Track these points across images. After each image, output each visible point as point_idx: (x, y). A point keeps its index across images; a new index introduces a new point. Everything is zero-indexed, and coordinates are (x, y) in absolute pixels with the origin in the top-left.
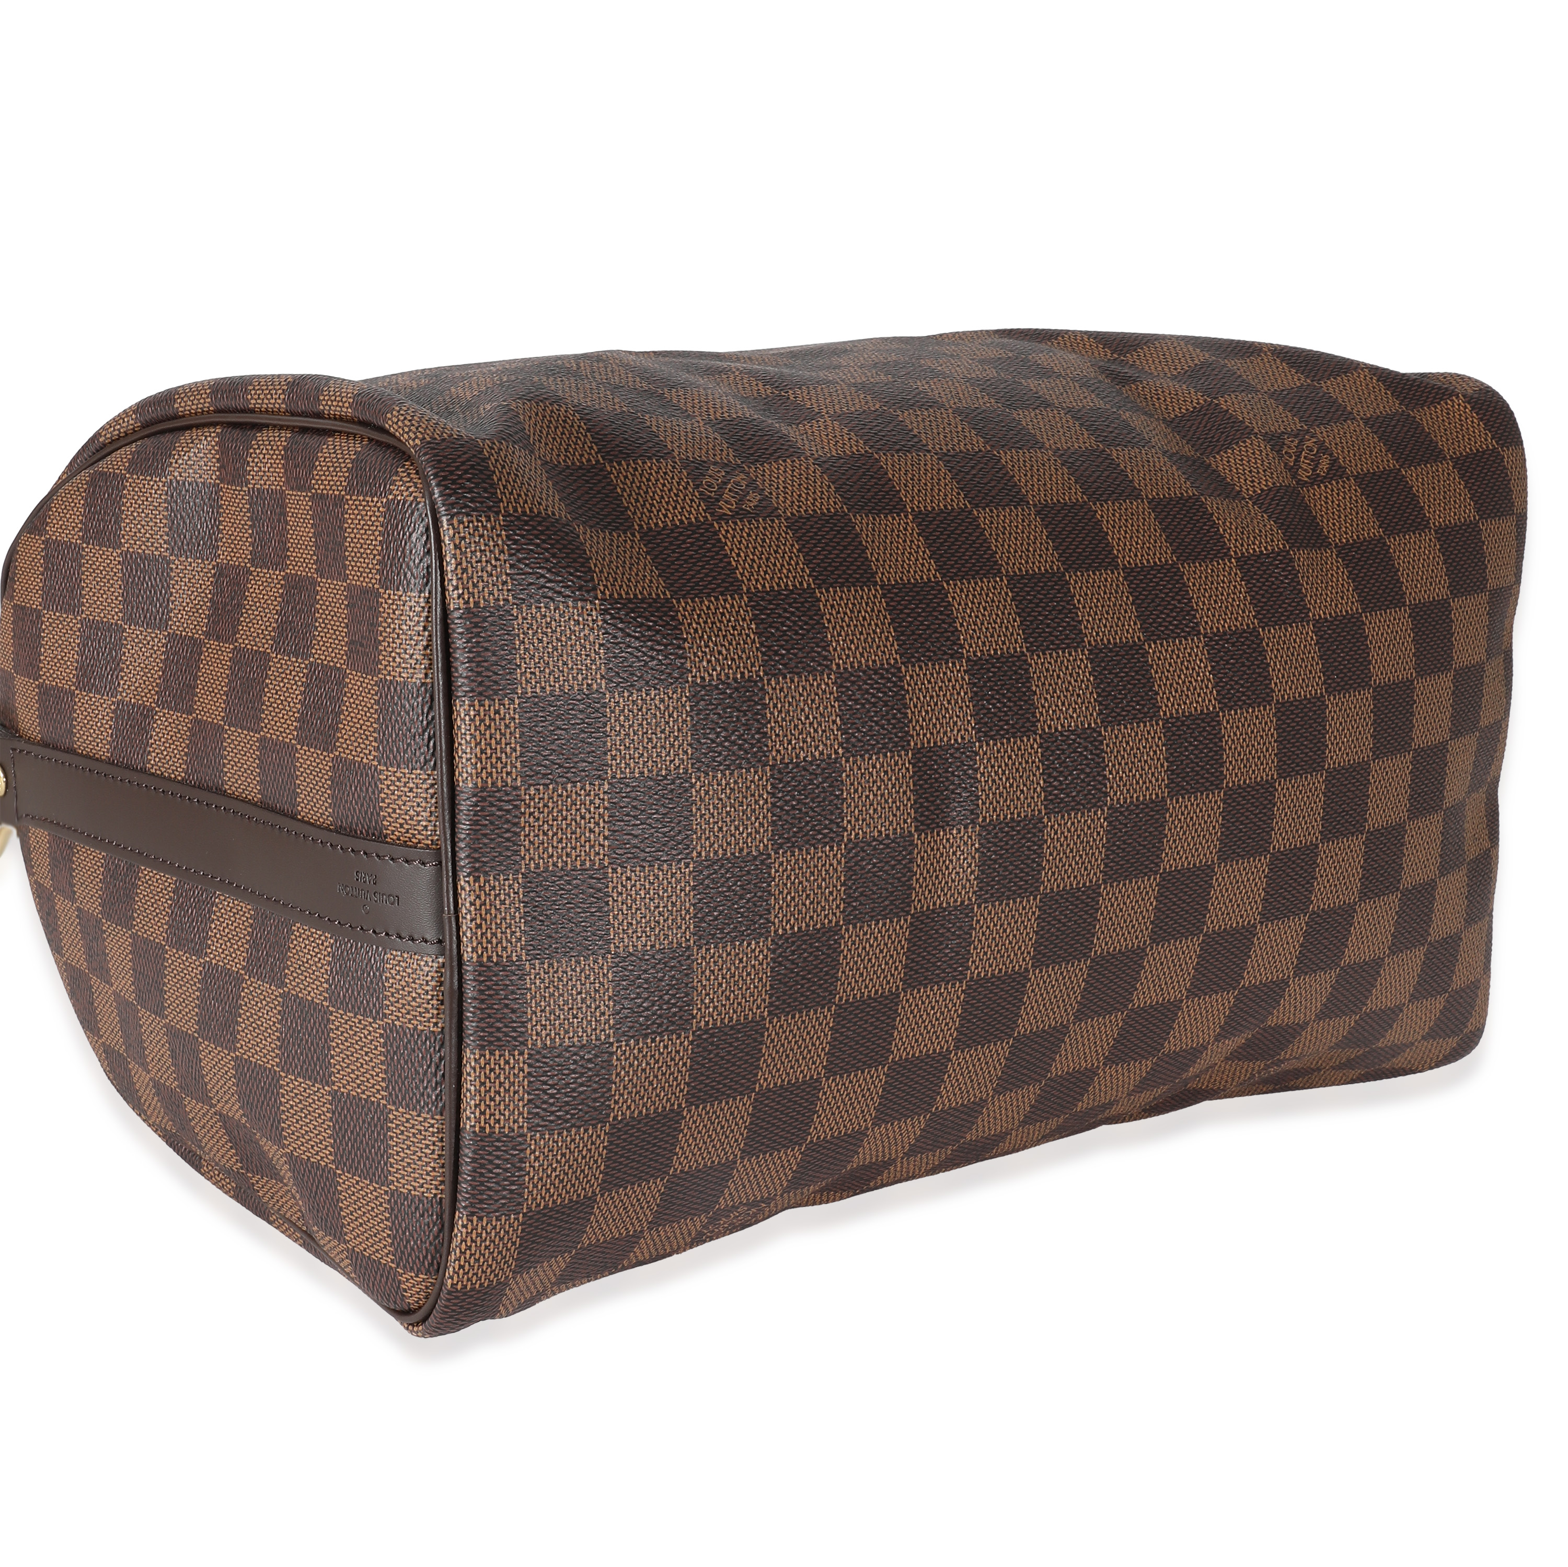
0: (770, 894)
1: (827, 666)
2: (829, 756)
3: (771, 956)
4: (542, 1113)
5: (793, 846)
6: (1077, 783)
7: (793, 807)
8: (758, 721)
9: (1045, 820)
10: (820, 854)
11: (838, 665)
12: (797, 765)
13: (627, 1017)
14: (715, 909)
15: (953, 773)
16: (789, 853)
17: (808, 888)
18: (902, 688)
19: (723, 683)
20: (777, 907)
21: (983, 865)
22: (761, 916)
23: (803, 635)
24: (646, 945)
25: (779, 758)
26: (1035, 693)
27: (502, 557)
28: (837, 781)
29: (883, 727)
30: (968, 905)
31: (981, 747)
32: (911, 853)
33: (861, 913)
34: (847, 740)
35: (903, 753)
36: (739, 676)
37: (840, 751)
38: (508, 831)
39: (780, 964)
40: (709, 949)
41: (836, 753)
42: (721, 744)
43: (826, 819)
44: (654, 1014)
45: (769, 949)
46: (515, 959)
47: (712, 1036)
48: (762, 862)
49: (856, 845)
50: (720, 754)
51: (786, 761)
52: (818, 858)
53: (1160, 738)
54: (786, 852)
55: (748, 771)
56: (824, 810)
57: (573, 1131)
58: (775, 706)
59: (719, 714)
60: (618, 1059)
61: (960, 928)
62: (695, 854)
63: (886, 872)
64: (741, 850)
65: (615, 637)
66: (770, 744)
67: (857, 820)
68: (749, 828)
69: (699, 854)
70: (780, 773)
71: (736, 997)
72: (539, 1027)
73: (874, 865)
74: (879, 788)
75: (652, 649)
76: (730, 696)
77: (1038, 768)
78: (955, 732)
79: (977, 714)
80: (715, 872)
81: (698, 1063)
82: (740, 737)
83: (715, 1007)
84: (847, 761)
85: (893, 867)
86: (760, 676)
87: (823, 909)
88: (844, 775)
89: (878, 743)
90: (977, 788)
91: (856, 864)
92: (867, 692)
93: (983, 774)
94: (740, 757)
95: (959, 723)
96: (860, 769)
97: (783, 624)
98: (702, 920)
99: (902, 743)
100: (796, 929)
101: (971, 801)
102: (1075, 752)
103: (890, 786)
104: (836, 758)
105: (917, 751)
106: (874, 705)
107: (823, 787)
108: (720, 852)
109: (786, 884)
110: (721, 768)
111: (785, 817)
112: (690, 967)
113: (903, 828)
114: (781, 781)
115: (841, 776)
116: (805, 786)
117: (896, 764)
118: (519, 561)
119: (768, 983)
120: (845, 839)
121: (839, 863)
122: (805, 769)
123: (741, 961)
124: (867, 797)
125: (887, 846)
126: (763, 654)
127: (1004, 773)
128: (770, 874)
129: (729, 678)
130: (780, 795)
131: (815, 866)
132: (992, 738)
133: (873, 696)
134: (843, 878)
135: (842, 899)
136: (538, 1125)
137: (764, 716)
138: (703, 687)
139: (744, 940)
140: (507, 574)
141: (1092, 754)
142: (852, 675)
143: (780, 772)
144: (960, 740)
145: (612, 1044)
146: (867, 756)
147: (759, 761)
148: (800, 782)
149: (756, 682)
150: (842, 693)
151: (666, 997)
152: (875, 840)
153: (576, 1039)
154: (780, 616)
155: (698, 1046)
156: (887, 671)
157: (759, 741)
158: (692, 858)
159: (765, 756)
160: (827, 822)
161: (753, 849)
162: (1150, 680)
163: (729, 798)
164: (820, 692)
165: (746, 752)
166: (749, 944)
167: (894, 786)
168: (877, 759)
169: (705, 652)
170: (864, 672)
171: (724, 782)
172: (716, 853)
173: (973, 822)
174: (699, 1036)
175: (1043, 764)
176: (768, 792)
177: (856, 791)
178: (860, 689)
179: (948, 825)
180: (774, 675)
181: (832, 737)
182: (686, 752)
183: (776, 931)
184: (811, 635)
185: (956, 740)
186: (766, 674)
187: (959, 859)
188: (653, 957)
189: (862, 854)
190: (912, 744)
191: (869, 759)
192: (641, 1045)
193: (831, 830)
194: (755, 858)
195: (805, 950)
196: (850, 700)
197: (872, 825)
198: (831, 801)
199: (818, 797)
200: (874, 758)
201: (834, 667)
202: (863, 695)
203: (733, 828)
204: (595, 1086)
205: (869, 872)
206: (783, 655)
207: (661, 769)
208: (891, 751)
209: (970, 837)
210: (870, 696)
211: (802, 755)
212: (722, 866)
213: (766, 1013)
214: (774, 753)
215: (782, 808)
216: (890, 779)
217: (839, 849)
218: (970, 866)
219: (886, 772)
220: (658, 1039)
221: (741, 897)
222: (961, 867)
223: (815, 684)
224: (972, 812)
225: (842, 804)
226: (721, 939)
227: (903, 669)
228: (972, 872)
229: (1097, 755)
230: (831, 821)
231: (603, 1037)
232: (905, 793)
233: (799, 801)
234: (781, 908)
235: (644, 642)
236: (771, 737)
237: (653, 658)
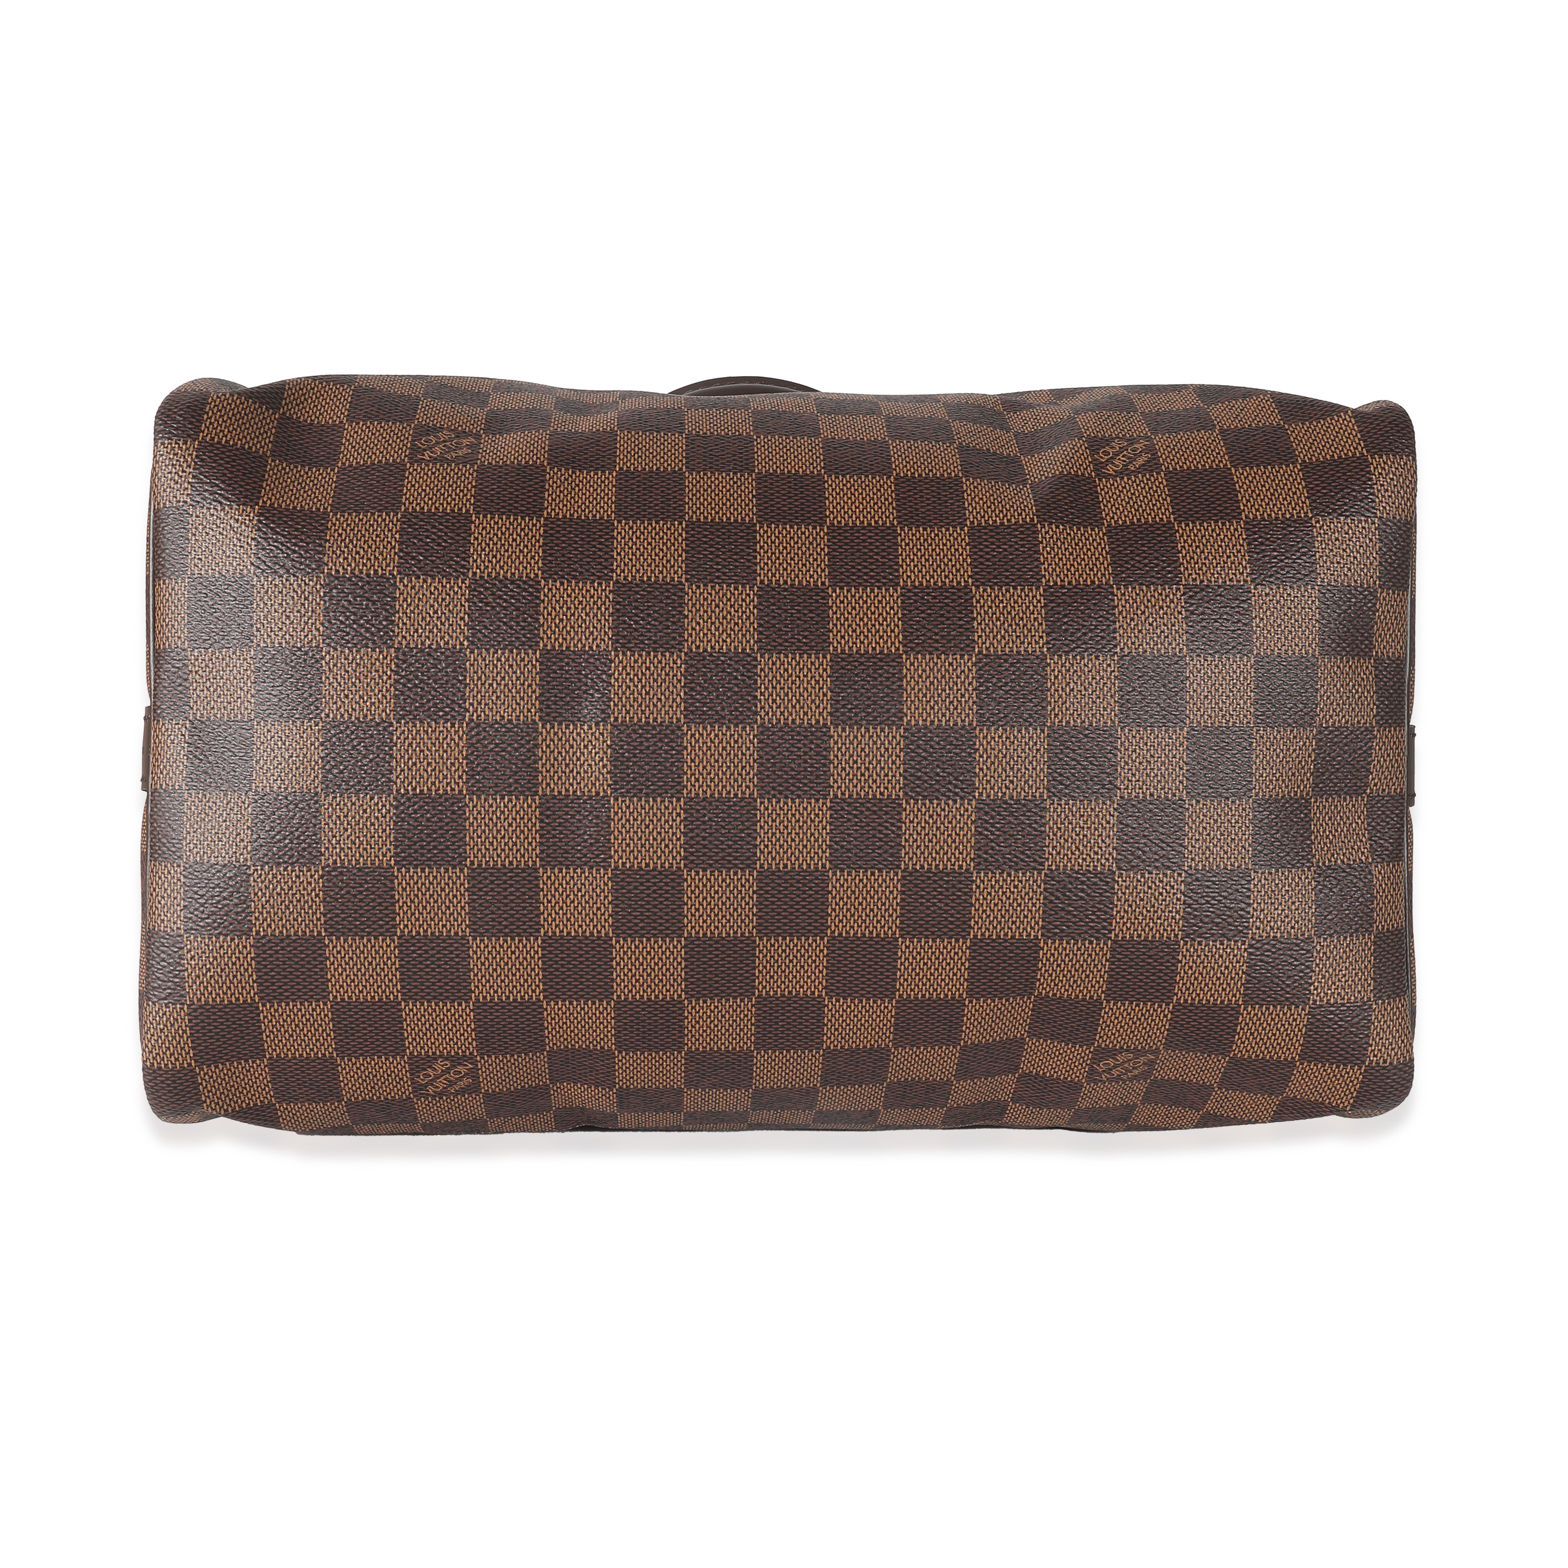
0: (391, 756)
1: (463, 574)
2: (454, 647)
3: (393, 811)
4: (195, 918)
5: (415, 718)
6: (723, 700)
7: (416, 686)
8: (386, 610)
9: (685, 728)
10: (441, 729)
11: (475, 574)
12: (422, 651)
13: (262, 846)
14: (341, 763)
15: (586, 676)
16: (411, 724)
17: (430, 757)
18: (538, 598)
19: (356, 577)
20: (399, 769)
21: (616, 760)
22: (383, 776)
23: (445, 547)
24: (280, 788)
25: (404, 642)
26: (687, 617)
27: (188, 470)
28: (460, 667)
29: (511, 628)
30: (603, 797)
31: (617, 656)
32: (535, 739)
33: (484, 786)
34: (473, 635)
35: (530, 651)
36: (372, 572)
37: (466, 643)
38: (180, 685)
39: (403, 820)
40: (336, 797)
41: (461, 644)
42: (350, 626)
43: (448, 699)
44: (286, 847)
45: (391, 805)
46: (177, 787)
47: (341, 873)
48: (385, 729)
49: (478, 725)
50: (348, 634)
51: (412, 646)
52: (440, 732)
53: (825, 670)
54: (408, 723)
55: (373, 650)
56: (446, 691)
57: (221, 938)
58: (405, 600)
59: (350, 601)
60: (254, 881)
61: (597, 817)
62: (323, 715)
63: (509, 753)
64: (365, 716)
65: (265, 533)
66: (396, 630)
67: (480, 703)
68: (373, 697)
69: (328, 716)
70: (403, 656)
71: (361, 843)
72: (192, 846)
73: (497, 745)
74: (503, 679)
75: (295, 545)
76: (362, 588)
77: (680, 681)
78: (590, 641)
79: (616, 628)
80: (341, 732)
81: (331, 897)
82: (367, 622)
83: (342, 849)
84: (472, 652)
85: (516, 750)
86: (393, 575)
87: (445, 777)
88: (468, 664)
89: (504, 640)
90: (610, 691)
91: (478, 741)
92: (500, 597)
93: (617, 680)
94: (367, 638)
95: (595, 633)
96: (484, 660)
97: (427, 537)
98: (329, 771)
99: (531, 642)
100: (418, 791)
101: (603, 702)
102: (724, 671)
103: (514, 678)
104: (461, 649)
105: (546, 653)
106: (505, 608)
107: (447, 672)
108: (346, 716)
109: (407, 751)
110: (350, 645)
111: (408, 693)
112: (317, 810)
113: (527, 717)
114: (404, 662)
115: (465, 664)
116: (429, 669)
117: (523, 660)
118: (201, 473)
119: (392, 835)
120: (467, 719)
121: (460, 739)
122: (429, 655)
123: (365, 811)
124: (491, 685)
125: (509, 730)
126: (400, 558)
127: (640, 681)
128: (392, 740)
129: (362, 573)
130: (403, 674)
131: (437, 739)
132: (629, 649)
133: (505, 601)
134: (464, 753)
135: (464, 771)
136: (192, 929)
137: (393, 607)
138: (337, 578)
139: (367, 794)
140: (189, 483)
141: (743, 675)
142: (487, 582)
143: (404, 654)
144: (594, 648)
145: (249, 867)
146: (492, 650)
147: (385, 643)
148: (423, 665)
149: (388, 579)
150: (474, 595)
151: (296, 834)
152: (497, 722)
153: (220, 859)
154: (427, 530)
155: (329, 881)
156: (525, 582)
157: (385, 627)
158: (321, 718)
159: (391, 640)
160: (449, 702)
161: (377, 717)
162: (826, 619)
163: (355, 671)
164: (452, 593)
165: (372, 634)
166: (372, 799)
167: (518, 679)
168: (503, 653)
169: (344, 552)
170: (500, 581)
171: (351, 658)
172: (342, 716)
173: (604, 720)
174: (328, 871)
175: (685, 678)
176: (391, 670)
177: (479, 678)
178: (493, 594)
179: (579, 721)
180: (408, 575)
181: (458, 631)
182: (318, 630)
183: (398, 791)
184: (453, 547)
185: (591, 648)
186: (399, 573)
187: (591, 752)
188: (286, 798)
189: (483, 734)
190: (541, 645)
191: (494, 653)
192: (274, 871)
193: (453, 709)
194: (378, 724)
195: (428, 811)
196: (481, 602)
197: (495, 709)
198: (453, 685)
199: (440, 679)
200: (500, 652)
201: (470, 575)
202: (494, 599)
203: (357, 697)
204: (236, 901)
205: (491, 750)
206: (420, 561)
207: (296, 642)
208: (517, 648)
209: (602, 734)
210: (501, 601)
211: (428, 642)
212: (348, 727)
213: (392, 862)
214: (400, 639)
215: (404, 685)
216: (515, 672)
217: (461, 726)
218: (602, 760)
219: (511, 666)
220: (289, 868)
221: (365, 757)
222: (593, 759)
223: (448, 586)
224: (603, 711)
225: (465, 688)
226: (347, 790)
227: (543, 582)
228: (604, 766)
229: (749, 677)
230: (453, 701)
231: (242, 860)
232: (530, 685)
233: (421, 681)
234: (402, 770)
235: (290, 539)
236: (398, 625)
237: (294, 552)
